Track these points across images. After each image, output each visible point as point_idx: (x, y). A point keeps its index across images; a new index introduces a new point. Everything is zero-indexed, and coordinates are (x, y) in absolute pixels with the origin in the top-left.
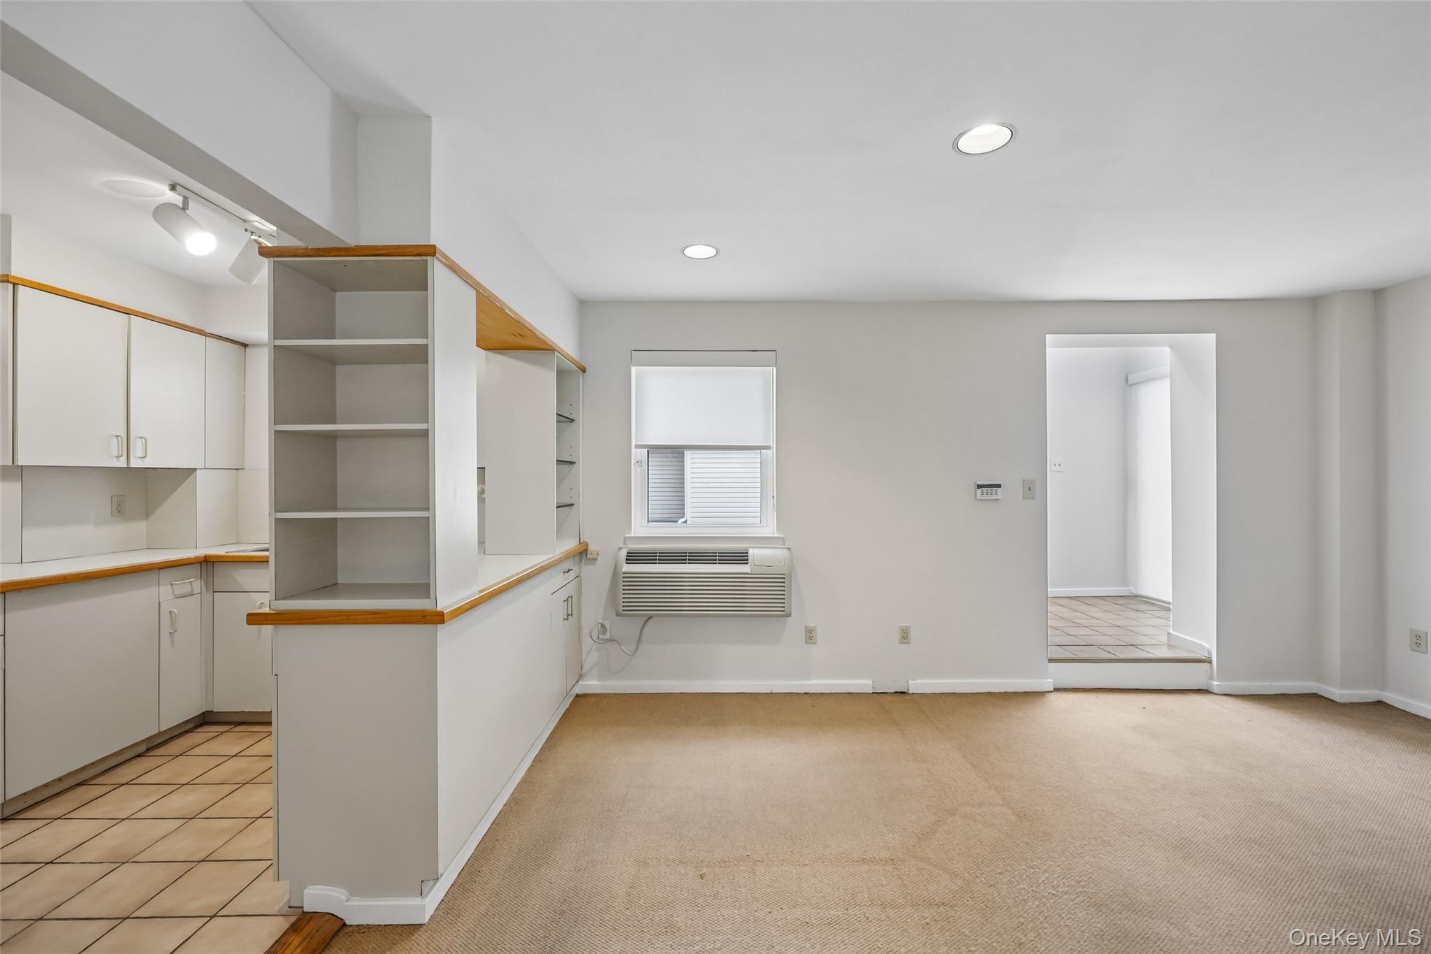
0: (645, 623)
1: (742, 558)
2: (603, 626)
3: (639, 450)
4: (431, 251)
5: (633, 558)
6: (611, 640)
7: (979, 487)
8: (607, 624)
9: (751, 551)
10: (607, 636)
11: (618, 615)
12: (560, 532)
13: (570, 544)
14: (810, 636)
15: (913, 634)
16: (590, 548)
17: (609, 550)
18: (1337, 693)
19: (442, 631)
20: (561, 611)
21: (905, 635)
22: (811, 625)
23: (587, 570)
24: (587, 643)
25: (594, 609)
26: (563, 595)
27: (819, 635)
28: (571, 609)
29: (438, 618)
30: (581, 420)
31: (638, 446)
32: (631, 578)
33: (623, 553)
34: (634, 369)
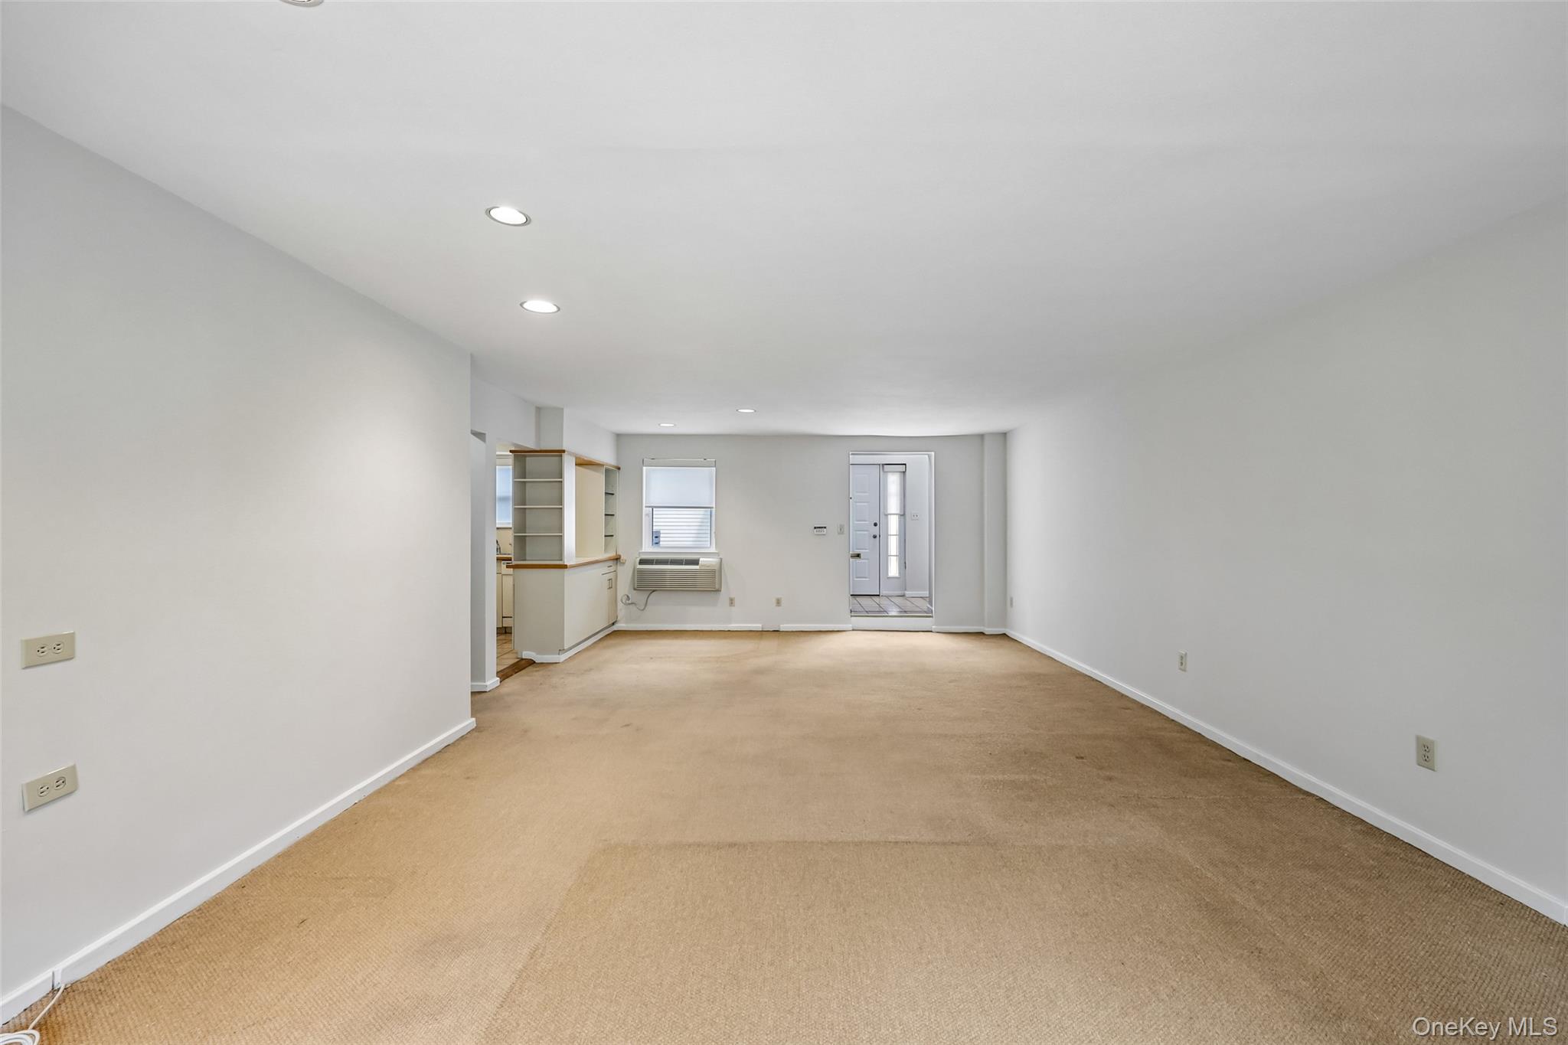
0: (649, 597)
1: (696, 562)
2: (628, 596)
3: (648, 509)
4: (564, 451)
5: (642, 562)
6: (632, 603)
7: (815, 528)
8: (630, 596)
9: (701, 559)
10: (630, 602)
11: (635, 589)
12: (606, 550)
13: (612, 554)
14: (732, 602)
15: (783, 602)
16: (622, 558)
17: (631, 560)
18: (988, 630)
19: (566, 571)
20: (606, 584)
21: (778, 602)
22: (732, 596)
23: (620, 568)
24: (620, 605)
25: (624, 586)
26: (608, 576)
27: (736, 602)
28: (612, 585)
29: (565, 567)
30: (617, 494)
31: (646, 507)
32: (641, 572)
33: (638, 560)
34: (644, 468)
